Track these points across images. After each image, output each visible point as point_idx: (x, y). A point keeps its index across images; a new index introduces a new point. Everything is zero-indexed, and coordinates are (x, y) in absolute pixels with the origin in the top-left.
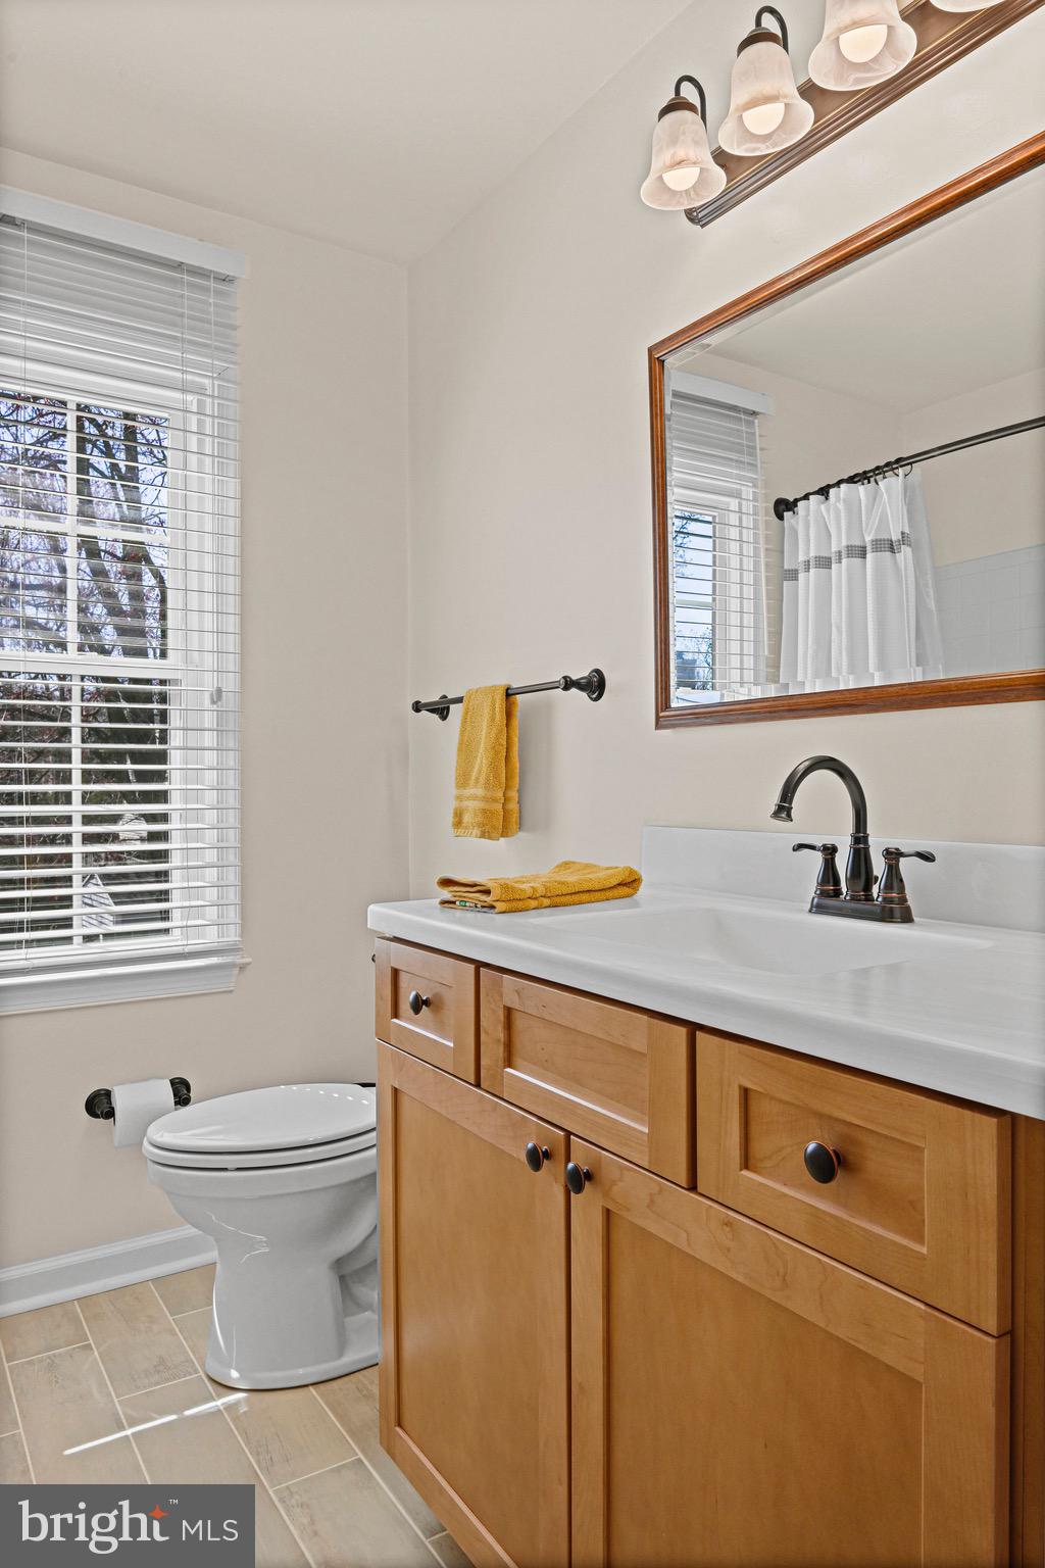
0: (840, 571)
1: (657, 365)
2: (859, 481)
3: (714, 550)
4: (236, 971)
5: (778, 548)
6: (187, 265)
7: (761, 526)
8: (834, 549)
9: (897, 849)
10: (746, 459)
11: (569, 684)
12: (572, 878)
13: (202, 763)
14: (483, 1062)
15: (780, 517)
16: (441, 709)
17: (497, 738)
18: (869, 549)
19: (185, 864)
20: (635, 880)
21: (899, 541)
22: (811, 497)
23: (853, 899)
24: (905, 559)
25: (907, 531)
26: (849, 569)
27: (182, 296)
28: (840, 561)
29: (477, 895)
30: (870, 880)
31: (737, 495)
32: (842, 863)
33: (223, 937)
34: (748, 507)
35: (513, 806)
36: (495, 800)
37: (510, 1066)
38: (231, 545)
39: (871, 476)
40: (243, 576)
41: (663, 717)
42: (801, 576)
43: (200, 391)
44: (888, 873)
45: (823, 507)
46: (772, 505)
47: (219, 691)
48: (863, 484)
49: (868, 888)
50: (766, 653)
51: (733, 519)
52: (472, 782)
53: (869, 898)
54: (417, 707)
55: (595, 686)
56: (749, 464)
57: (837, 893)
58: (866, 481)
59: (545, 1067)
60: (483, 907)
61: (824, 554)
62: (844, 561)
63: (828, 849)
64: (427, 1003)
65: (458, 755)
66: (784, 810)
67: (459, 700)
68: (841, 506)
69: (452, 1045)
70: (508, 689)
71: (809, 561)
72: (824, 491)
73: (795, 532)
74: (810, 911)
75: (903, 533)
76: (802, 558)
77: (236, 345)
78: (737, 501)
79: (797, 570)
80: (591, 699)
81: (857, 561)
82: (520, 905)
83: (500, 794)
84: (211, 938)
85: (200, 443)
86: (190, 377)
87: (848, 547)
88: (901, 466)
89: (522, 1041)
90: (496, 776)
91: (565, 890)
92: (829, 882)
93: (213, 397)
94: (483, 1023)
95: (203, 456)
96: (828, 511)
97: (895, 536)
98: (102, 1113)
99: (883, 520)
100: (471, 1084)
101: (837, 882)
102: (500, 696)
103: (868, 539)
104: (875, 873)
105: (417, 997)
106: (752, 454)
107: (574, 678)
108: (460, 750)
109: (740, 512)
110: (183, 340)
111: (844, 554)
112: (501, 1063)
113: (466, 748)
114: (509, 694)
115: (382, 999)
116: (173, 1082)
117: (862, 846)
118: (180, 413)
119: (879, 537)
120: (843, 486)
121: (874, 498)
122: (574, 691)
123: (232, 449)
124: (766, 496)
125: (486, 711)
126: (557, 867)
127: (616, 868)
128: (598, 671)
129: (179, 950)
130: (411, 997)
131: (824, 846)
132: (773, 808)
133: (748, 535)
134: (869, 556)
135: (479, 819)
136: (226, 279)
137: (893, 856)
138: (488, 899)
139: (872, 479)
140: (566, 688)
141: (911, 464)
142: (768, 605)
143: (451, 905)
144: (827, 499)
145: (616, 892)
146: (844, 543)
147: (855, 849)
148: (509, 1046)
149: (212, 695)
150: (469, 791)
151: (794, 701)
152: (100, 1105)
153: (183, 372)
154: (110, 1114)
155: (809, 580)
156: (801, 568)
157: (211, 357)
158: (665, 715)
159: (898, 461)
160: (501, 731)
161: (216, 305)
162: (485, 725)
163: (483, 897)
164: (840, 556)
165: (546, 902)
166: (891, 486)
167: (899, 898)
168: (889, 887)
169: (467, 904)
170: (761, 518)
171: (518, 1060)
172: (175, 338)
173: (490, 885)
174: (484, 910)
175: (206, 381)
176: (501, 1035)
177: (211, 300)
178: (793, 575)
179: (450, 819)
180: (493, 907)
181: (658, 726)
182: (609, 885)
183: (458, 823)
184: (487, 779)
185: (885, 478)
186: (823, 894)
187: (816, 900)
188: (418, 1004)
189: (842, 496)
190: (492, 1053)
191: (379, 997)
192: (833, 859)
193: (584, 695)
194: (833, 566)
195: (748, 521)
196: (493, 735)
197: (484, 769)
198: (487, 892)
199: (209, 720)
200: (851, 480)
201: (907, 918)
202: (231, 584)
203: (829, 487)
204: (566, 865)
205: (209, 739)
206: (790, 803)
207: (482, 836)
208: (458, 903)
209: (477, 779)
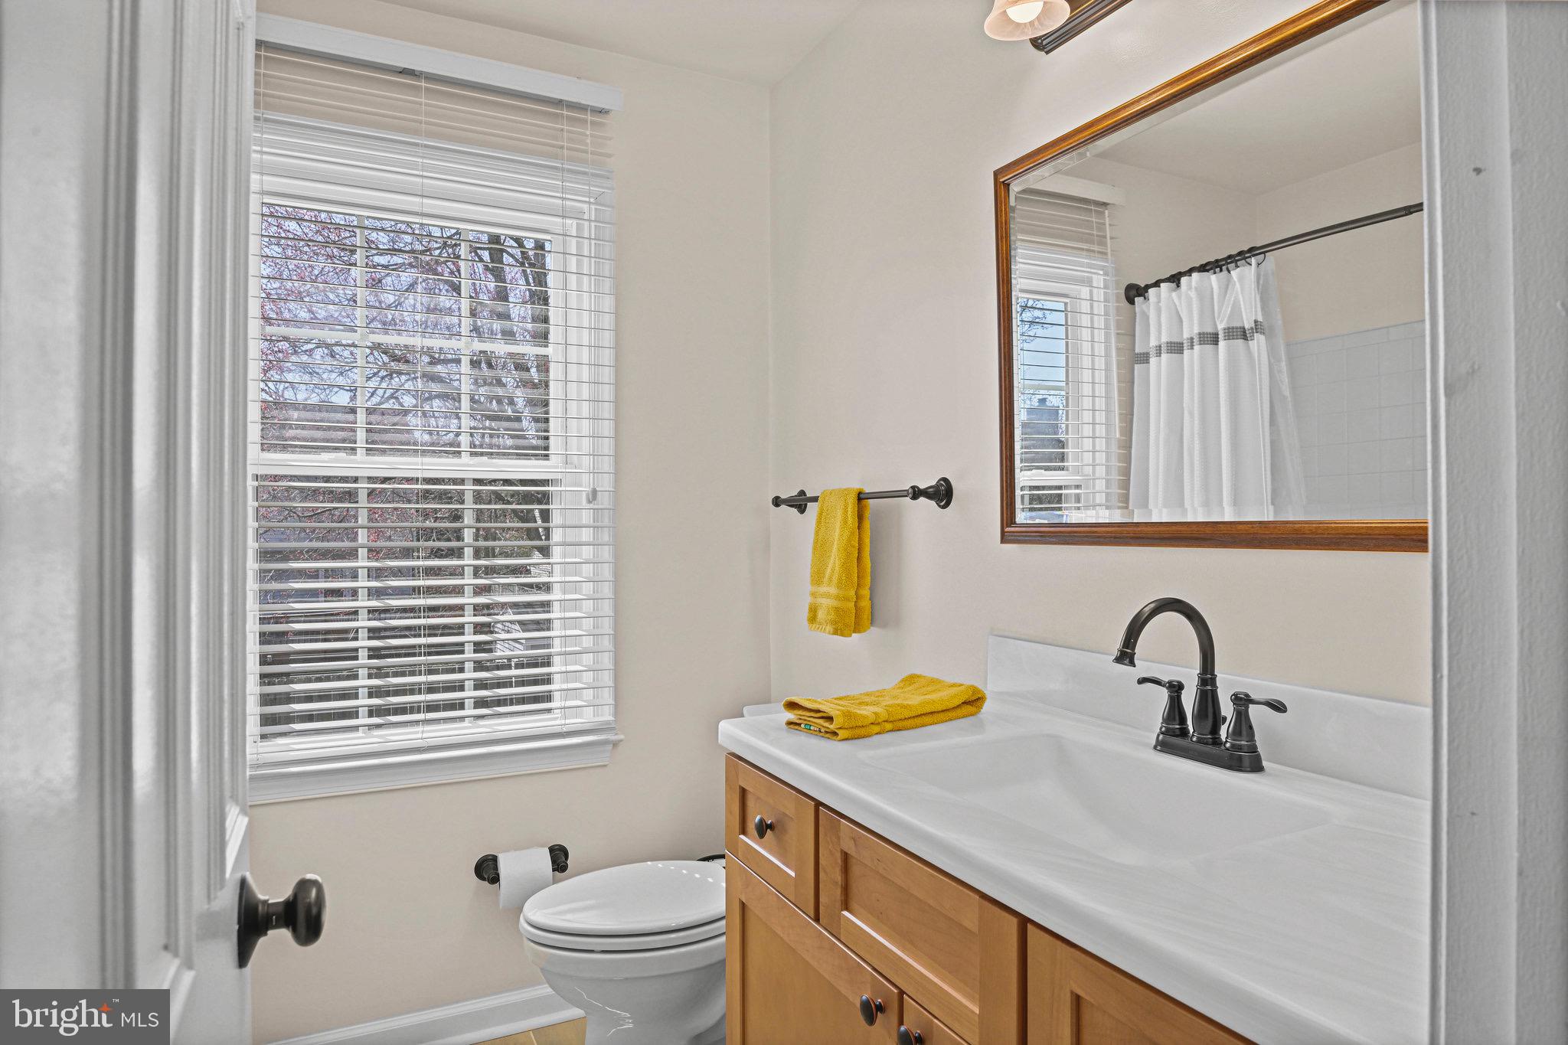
0: (1193, 356)
1: (1001, 187)
2: (1211, 269)
3: (1067, 338)
4: (610, 747)
5: (1128, 331)
6: (566, 101)
7: (1112, 311)
8: (1186, 335)
9: (1247, 695)
10: (1096, 248)
11: (916, 493)
12: (915, 700)
13: (580, 556)
14: (822, 899)
15: (1131, 301)
16: (800, 502)
17: (849, 540)
18: (1221, 336)
19: (563, 649)
20: (979, 698)
21: (1252, 328)
22: (1162, 285)
23: (1199, 741)
24: (1259, 346)
25: (1260, 319)
26: (1202, 357)
27: (562, 130)
28: (1192, 347)
29: (821, 721)
30: (1217, 720)
31: (1089, 283)
32: (1189, 701)
33: (598, 716)
34: (1098, 295)
35: (865, 603)
36: (847, 599)
37: (847, 909)
38: (607, 356)
39: (1224, 265)
40: (618, 385)
41: (1007, 532)
42: (1153, 360)
43: (578, 216)
44: (1236, 719)
45: (1174, 294)
46: (1123, 291)
47: (594, 492)
48: (1215, 273)
49: (1215, 730)
50: (1118, 436)
51: (1085, 306)
52: (826, 580)
53: (1216, 742)
54: (777, 501)
55: (942, 494)
56: (1099, 252)
57: (1184, 733)
58: (1218, 270)
59: (878, 918)
60: (827, 732)
61: (1176, 340)
62: (1197, 348)
63: (1174, 686)
64: (771, 827)
65: (814, 553)
66: (1126, 656)
67: (815, 499)
68: (1193, 294)
69: (793, 874)
70: (860, 493)
71: (1160, 346)
72: (1175, 279)
73: (1146, 317)
74: (1155, 748)
75: (1256, 322)
76: (1153, 343)
77: (612, 172)
78: (1088, 289)
79: (1148, 354)
80: (939, 506)
81: (1209, 348)
82: (862, 732)
83: (852, 593)
84: (587, 718)
85: (579, 264)
86: (568, 203)
87: (1200, 334)
88: (1254, 255)
89: (858, 887)
90: (849, 577)
91: (907, 714)
92: (1174, 719)
93: (590, 220)
94: (822, 861)
95: (581, 275)
96: (1179, 297)
97: (1248, 324)
98: (489, 877)
99: (1236, 310)
100: (810, 917)
101: (1183, 719)
102: (852, 500)
103: (1221, 326)
104: (1223, 713)
105: (762, 821)
106: (1104, 244)
107: (922, 486)
108: (815, 549)
109: (1091, 300)
110: (563, 170)
111: (1196, 340)
112: (838, 905)
113: (821, 547)
114: (861, 497)
115: (731, 813)
116: (552, 850)
117: (1209, 688)
118: (561, 237)
119: (1231, 326)
120: (1195, 275)
121: (1226, 287)
122: (922, 499)
123: (607, 268)
124: (1117, 283)
125: (839, 513)
126: (902, 681)
127: (961, 685)
128: (945, 480)
129: (558, 729)
130: (757, 819)
131: (1170, 683)
132: (1115, 653)
133: (1100, 322)
134: (1222, 343)
135: (832, 616)
136: (601, 112)
137: (1242, 701)
138: (832, 727)
139: (1224, 268)
140: (915, 497)
141: (1264, 253)
142: (1119, 388)
143: (796, 727)
144: (1178, 286)
145: (959, 712)
146: (1196, 330)
147: (1202, 691)
148: (846, 889)
149: (588, 495)
150: (824, 589)
151: (1139, 529)
152: (487, 869)
153: (563, 199)
154: (495, 879)
155: (1159, 367)
156: (1153, 352)
157: (589, 185)
158: (1010, 531)
159: (1251, 250)
160: (852, 533)
161: (592, 135)
162: (838, 525)
163: (827, 724)
164: (1192, 342)
165: (889, 726)
166: (1244, 276)
167: (1248, 746)
168: (1237, 732)
169: (812, 728)
170: (1112, 305)
171: (854, 905)
172: (556, 168)
173: (832, 713)
174: (827, 735)
175: (585, 207)
176: (838, 877)
177: (588, 133)
178: (1144, 358)
179: (805, 614)
180: (835, 734)
181: (1004, 540)
182: (951, 705)
183: (813, 619)
184: (840, 579)
185: (1237, 267)
186: (1167, 732)
187: (1161, 736)
188: (763, 829)
189: (1194, 284)
190: (830, 894)
191: (729, 811)
192: (1179, 697)
193: (933, 503)
194: (1185, 352)
195: (1099, 308)
196: (845, 537)
197: (837, 568)
198: (830, 719)
199: (586, 517)
200: (1203, 268)
201: (1257, 767)
202: (607, 392)
203: (1180, 274)
204: (911, 679)
205: (586, 535)
206: (1133, 649)
207: (836, 632)
208: (803, 726)
209: (830, 579)
